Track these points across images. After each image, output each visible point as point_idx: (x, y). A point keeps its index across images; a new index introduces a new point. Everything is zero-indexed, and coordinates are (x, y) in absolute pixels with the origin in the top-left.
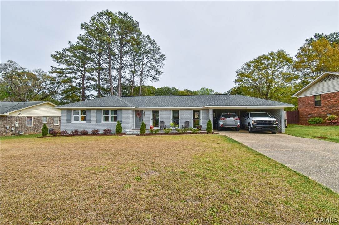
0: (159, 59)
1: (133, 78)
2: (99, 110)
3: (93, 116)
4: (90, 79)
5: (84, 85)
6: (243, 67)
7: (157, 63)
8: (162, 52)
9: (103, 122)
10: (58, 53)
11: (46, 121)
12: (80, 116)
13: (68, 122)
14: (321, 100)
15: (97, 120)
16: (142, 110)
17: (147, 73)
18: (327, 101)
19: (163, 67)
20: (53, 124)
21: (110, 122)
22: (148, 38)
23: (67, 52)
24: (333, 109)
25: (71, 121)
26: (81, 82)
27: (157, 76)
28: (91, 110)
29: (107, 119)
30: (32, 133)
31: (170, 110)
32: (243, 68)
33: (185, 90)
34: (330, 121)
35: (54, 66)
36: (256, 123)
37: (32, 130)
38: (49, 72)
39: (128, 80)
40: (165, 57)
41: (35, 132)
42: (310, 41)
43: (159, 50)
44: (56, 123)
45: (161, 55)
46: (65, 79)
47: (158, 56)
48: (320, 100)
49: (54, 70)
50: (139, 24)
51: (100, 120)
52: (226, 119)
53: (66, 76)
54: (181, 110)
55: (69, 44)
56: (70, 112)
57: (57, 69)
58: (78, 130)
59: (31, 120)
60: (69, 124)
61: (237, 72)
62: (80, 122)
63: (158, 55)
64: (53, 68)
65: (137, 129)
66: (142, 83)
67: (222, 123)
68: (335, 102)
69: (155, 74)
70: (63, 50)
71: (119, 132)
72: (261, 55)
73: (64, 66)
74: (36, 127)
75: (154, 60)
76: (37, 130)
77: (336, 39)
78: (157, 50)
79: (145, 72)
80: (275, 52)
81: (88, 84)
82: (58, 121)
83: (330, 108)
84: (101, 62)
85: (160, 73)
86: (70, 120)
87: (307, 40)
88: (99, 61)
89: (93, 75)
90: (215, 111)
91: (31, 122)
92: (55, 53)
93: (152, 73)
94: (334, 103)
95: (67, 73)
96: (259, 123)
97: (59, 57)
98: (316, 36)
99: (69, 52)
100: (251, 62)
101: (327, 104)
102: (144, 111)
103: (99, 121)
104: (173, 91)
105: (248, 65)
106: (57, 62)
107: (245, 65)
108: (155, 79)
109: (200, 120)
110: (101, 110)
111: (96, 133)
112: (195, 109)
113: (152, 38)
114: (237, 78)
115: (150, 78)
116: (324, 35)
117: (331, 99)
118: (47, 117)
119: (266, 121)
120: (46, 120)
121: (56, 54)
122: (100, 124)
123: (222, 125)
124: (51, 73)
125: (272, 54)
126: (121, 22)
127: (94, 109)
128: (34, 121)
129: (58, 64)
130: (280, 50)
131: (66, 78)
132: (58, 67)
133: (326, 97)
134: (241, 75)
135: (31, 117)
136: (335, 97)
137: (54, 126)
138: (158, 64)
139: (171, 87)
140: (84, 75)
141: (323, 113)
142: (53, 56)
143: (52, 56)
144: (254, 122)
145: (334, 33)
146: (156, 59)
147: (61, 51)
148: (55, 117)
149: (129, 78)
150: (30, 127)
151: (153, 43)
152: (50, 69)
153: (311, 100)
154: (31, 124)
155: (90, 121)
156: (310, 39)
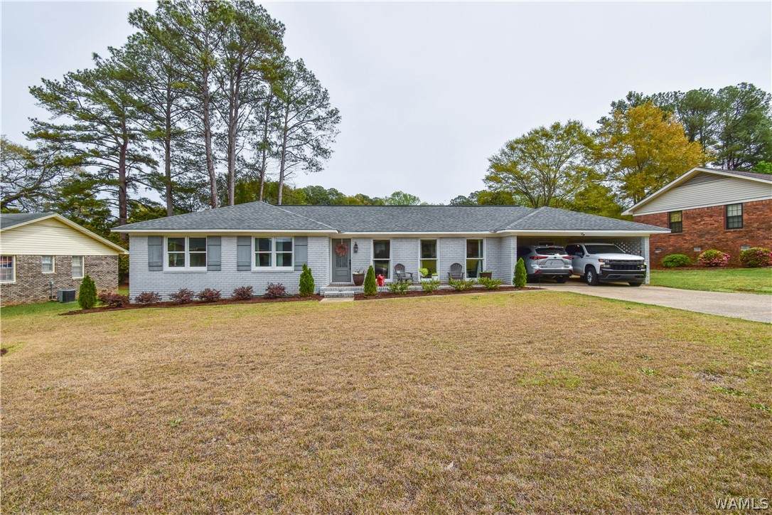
0: (323, 119)
1: (264, 162)
2: (243, 239)
3: (228, 253)
4: (137, 159)
5: (125, 172)
6: (503, 150)
7: (319, 128)
8: (333, 104)
9: (254, 268)
10: (49, 84)
11: (51, 269)
12: (187, 253)
13: (151, 268)
14: (681, 222)
15: (240, 264)
16: (350, 239)
17: (295, 152)
18: (695, 224)
19: (336, 139)
20: (68, 275)
21: (274, 267)
22: (300, 66)
23: (78, 83)
24: (707, 239)
25: (162, 266)
26: (117, 166)
27: (319, 159)
28: (220, 237)
29: (264, 260)
30: (15, 302)
31: (416, 238)
32: (504, 153)
33: (357, 196)
34: (709, 260)
35: (40, 120)
36: (608, 266)
37: (15, 293)
38: (27, 135)
39: (247, 166)
40: (339, 115)
41: (24, 299)
42: (619, 107)
43: (325, 97)
44: (77, 273)
45: (330, 110)
46: (67, 157)
47: (322, 112)
48: (680, 220)
49: (41, 132)
50: (285, 29)
51: (216, 263)
52: (546, 257)
53: (72, 148)
54: (441, 238)
55: (94, 62)
56: (156, 242)
57: (49, 126)
58: (190, 289)
59: (10, 265)
60: (157, 275)
61: (490, 161)
62: (187, 267)
63: (324, 109)
64: (38, 123)
65: (337, 283)
66: (285, 174)
67: (537, 267)
68: (711, 225)
69: (312, 154)
70: (66, 76)
71: (307, 290)
72: (537, 127)
73: (67, 120)
74: (26, 285)
75: (313, 121)
76: (27, 293)
77: (663, 105)
78: (321, 98)
79: (290, 149)
80: (561, 124)
81: (135, 172)
82: (81, 268)
83: (700, 236)
84: (172, 115)
85: (324, 152)
86: (160, 264)
87: (613, 104)
88: (168, 112)
89: (145, 149)
90: (521, 240)
91: (11, 270)
92: (39, 84)
93: (308, 151)
94: (709, 227)
95: (74, 140)
96: (615, 265)
97: (52, 96)
98: (630, 96)
99: (81, 84)
100: (517, 142)
101: (695, 229)
102: (355, 241)
103: (243, 267)
104: (330, 197)
105: (512, 146)
106: (49, 107)
107: (507, 146)
108: (313, 166)
109: (482, 261)
110: (250, 237)
111: (243, 296)
112: (473, 235)
113: (308, 67)
114: (488, 174)
115: (302, 164)
116: (644, 96)
117: (702, 221)
118: (51, 256)
119: (628, 261)
120: (51, 265)
121: (44, 87)
122: (249, 273)
123: (538, 271)
124: (31, 137)
125: (556, 127)
126: (240, 19)
127: (229, 236)
128: (20, 268)
129: (50, 114)
130: (572, 121)
131: (70, 154)
132: (51, 123)
133: (694, 215)
134: (497, 166)
135: (10, 258)
136: (711, 216)
137: (73, 281)
138: (321, 132)
139: (327, 187)
140: (124, 147)
141: (686, 245)
142: (36, 92)
143: (32, 91)
144: (604, 263)
145: (660, 94)
146: (318, 119)
147: (58, 80)
148: (73, 257)
149: (251, 162)
150: (9, 286)
151: (311, 80)
152: (29, 127)
153: (662, 221)
154: (11, 278)
155: (220, 265)
156: (619, 101)
